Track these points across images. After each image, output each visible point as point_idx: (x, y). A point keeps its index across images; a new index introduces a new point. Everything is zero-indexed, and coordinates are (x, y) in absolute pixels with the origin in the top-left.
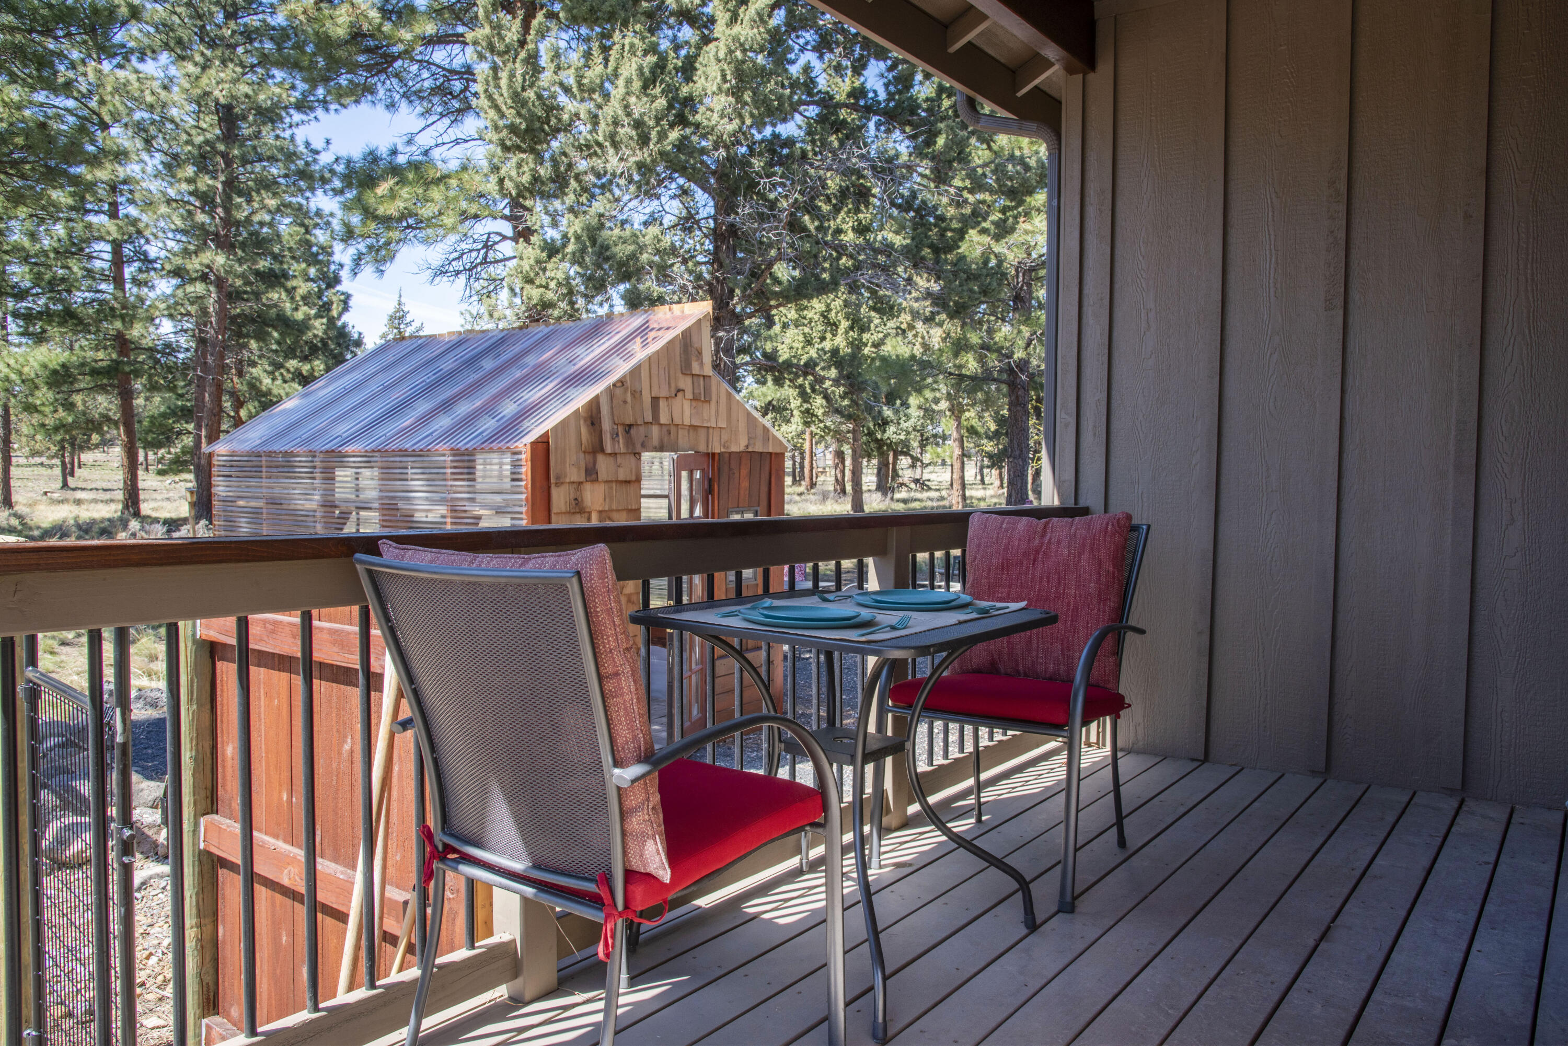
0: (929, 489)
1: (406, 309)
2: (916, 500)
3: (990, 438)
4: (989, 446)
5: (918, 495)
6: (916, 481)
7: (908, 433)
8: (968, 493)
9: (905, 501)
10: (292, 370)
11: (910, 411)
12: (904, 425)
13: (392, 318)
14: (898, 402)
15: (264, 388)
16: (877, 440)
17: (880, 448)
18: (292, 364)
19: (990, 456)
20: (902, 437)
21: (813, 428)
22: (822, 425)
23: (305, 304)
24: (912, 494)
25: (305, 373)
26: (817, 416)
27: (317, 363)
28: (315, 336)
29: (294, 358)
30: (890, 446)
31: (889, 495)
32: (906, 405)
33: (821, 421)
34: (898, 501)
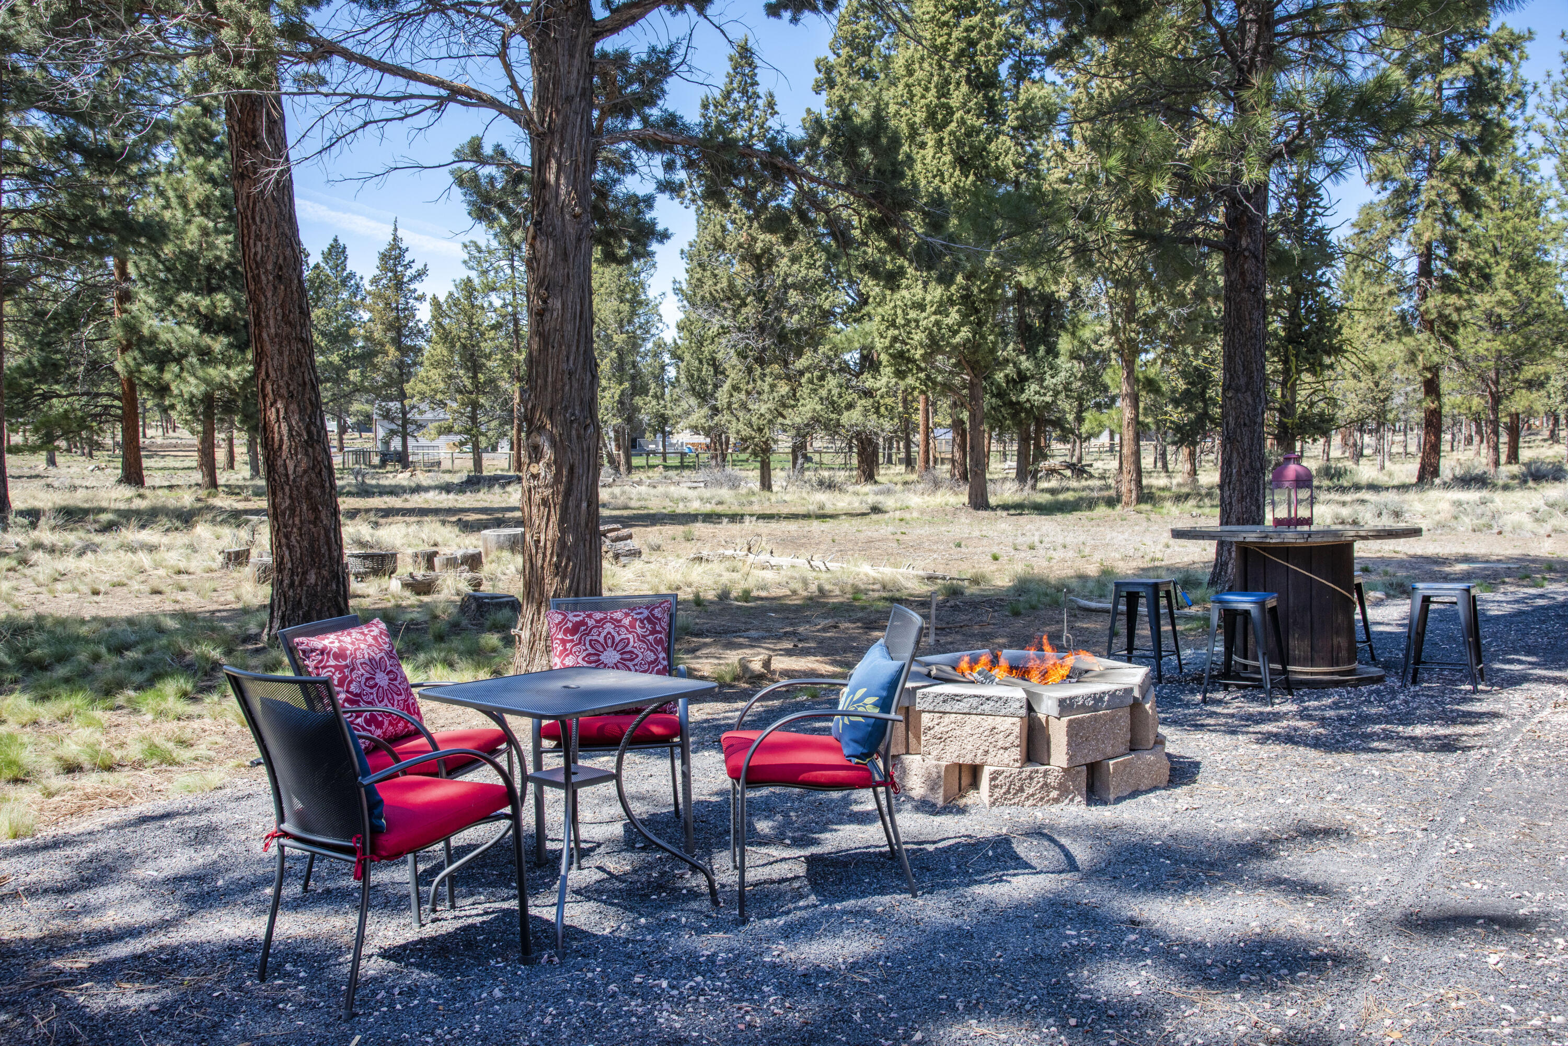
0: (1091, 476)
1: (404, 246)
2: (1068, 489)
3: (1176, 403)
4: (1175, 414)
5: (1074, 484)
6: (1070, 466)
7: (1056, 394)
8: (1145, 482)
9: (1052, 491)
10: (185, 306)
11: (1059, 361)
12: (1049, 381)
13: (384, 257)
14: (1042, 349)
15: (146, 331)
16: (1012, 404)
17: (1014, 416)
18: (185, 298)
19: (1178, 428)
20: (1048, 399)
21: (910, 380)
22: (922, 375)
23: (203, 214)
24: (1065, 483)
25: (202, 309)
26: (914, 361)
27: (220, 296)
28: (218, 259)
29: (187, 290)
30: (1029, 412)
31: (1030, 482)
32: (1053, 351)
33: (920, 369)
34: (1042, 491)
